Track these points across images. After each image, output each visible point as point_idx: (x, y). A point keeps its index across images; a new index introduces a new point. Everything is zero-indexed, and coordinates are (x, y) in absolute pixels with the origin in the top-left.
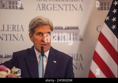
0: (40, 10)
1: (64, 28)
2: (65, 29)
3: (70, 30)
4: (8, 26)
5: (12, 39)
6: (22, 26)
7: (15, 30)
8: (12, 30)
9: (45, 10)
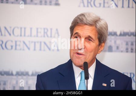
0: (84, 6)
1: (118, 33)
2: (121, 35)
3: (127, 36)
4: (37, 29)
5: (42, 49)
6: (57, 30)
7: (48, 36)
8: (43, 35)
9: (92, 6)
